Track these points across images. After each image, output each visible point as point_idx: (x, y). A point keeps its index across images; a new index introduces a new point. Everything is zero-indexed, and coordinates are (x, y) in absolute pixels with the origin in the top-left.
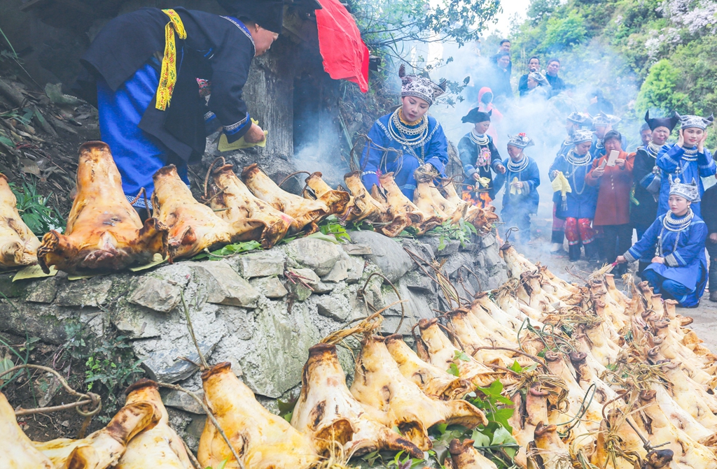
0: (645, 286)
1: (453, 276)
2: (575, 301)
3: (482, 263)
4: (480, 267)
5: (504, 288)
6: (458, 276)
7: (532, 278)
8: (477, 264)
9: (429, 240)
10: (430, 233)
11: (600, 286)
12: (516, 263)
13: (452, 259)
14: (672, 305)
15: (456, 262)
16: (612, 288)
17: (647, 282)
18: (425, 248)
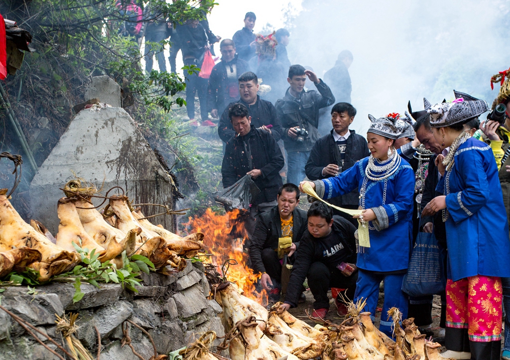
0: (411, 324)
1: (116, 336)
2: (315, 353)
3: (174, 311)
4: (170, 319)
5: (195, 347)
6: (124, 336)
7: (246, 327)
8: (164, 315)
9: (61, 288)
10: (61, 277)
11: (351, 329)
12: (238, 308)
13: (107, 312)
14: (433, 348)
15: (114, 316)
16: (369, 331)
17: (413, 319)
18: (44, 301)
